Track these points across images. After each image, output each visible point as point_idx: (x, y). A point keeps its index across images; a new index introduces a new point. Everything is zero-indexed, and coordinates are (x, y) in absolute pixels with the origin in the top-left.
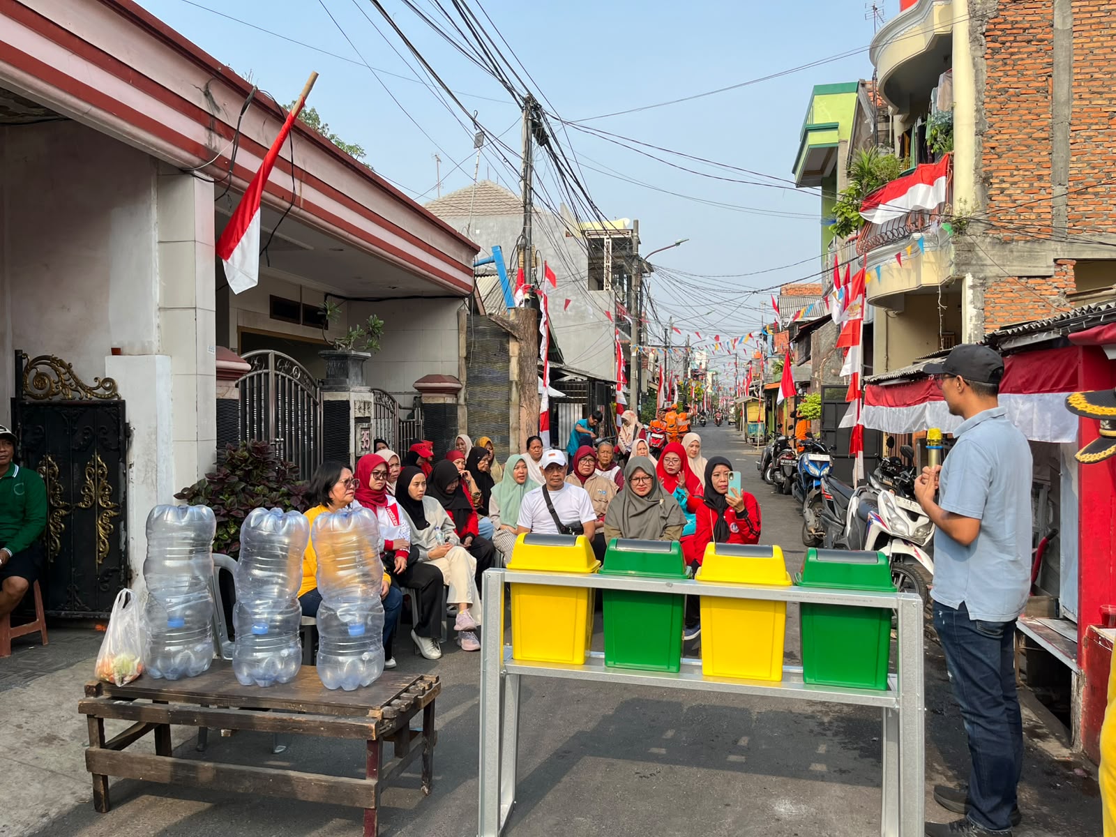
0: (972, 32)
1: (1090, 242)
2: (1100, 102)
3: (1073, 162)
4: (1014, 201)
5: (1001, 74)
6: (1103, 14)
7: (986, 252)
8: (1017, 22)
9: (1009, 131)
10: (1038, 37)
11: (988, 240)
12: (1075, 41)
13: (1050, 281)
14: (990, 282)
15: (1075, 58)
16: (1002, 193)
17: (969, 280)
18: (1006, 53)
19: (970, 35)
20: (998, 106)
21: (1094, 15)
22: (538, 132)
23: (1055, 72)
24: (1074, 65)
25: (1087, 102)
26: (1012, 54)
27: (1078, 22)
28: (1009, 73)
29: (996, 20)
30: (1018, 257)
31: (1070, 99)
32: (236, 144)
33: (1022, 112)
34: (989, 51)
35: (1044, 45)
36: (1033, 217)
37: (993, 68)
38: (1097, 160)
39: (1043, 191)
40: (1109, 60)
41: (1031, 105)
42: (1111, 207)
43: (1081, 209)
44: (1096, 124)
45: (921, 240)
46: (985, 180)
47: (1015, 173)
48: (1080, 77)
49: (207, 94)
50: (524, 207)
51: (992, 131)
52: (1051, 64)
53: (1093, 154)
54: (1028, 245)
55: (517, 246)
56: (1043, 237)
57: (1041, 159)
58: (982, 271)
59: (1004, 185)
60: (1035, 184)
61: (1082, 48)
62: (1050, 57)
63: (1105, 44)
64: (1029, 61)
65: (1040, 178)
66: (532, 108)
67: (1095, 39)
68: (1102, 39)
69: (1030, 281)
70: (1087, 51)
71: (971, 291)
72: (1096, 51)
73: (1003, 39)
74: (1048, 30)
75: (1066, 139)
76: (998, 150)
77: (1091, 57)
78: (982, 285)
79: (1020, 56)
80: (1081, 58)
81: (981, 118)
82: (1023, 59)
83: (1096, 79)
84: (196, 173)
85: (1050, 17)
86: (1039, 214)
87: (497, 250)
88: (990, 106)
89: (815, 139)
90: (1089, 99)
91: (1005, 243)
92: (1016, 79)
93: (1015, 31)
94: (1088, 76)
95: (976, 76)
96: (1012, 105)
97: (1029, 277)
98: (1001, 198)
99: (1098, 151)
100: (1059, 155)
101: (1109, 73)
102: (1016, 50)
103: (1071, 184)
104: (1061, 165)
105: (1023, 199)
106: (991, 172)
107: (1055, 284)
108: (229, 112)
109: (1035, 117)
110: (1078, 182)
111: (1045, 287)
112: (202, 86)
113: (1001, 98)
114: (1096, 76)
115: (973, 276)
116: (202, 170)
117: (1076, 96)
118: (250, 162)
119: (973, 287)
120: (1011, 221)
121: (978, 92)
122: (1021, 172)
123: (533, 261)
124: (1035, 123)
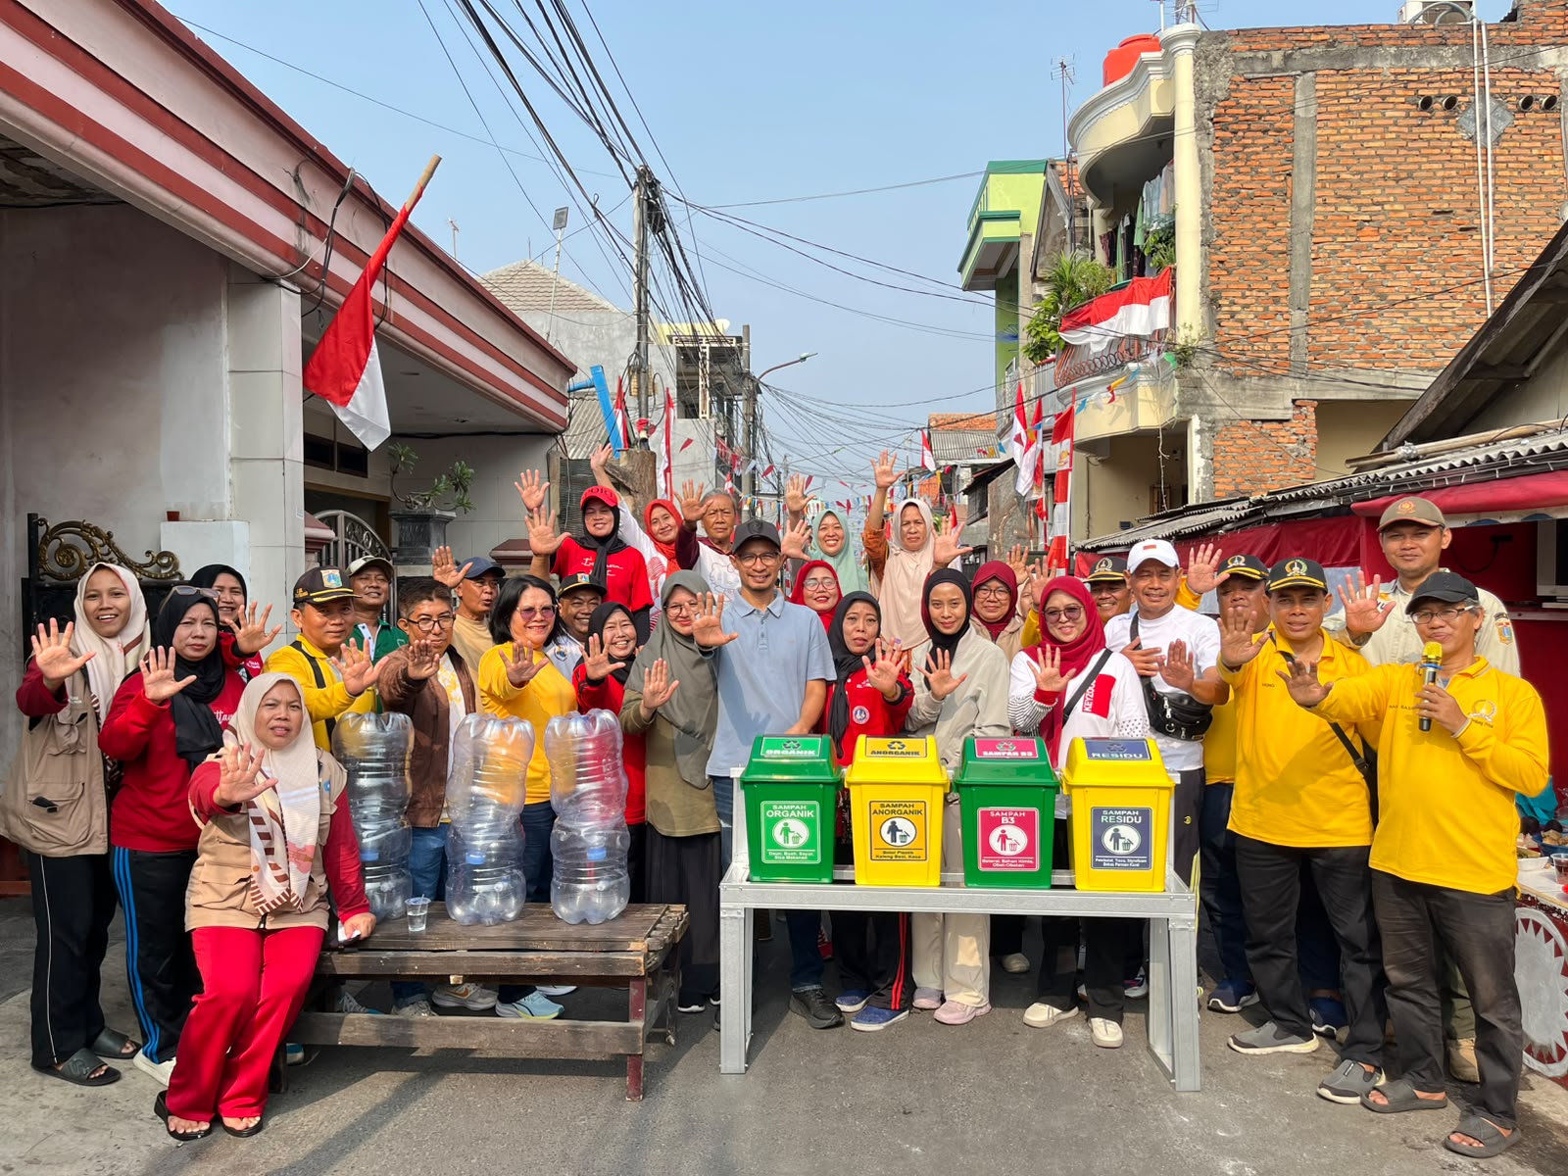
0: (1198, 117)
1: (1334, 380)
2: (1347, 209)
3: (1315, 282)
4: (1246, 328)
5: (1232, 170)
6: (1352, 101)
7: (1215, 390)
8: (1251, 106)
9: (1240, 242)
10: (1277, 125)
11: (1217, 374)
12: (1319, 132)
13: (1287, 426)
14: (1220, 426)
15: (1319, 153)
16: (1232, 317)
17: (1195, 423)
18: (1238, 145)
19: (1196, 120)
20: (1228, 211)
21: (1342, 101)
22: (654, 218)
23: (1296, 171)
24: (1318, 162)
25: (1333, 209)
26: (1245, 146)
27: (1323, 109)
28: (1241, 170)
29: (1227, 103)
30: (1251, 396)
31: (1312, 204)
32: (330, 246)
33: (1255, 218)
34: (1218, 142)
35: (1285, 138)
36: (1268, 348)
37: (1222, 163)
38: (1342, 280)
39: (1279, 317)
40: (1359, 157)
41: (1267, 211)
42: (1359, 337)
43: (1324, 339)
44: (1343, 235)
45: (1138, 371)
46: (1212, 302)
47: (1248, 293)
48: (1324, 177)
49: (297, 180)
50: (639, 316)
51: (1220, 242)
52: (1291, 160)
53: (1338, 273)
54: (1263, 382)
55: (629, 367)
56: (1279, 372)
57: (1278, 278)
58: (1210, 413)
59: (1235, 308)
60: (1271, 308)
61: (1327, 142)
62: (1290, 151)
63: (1354, 138)
64: (1265, 156)
65: (1276, 300)
66: (648, 183)
67: (1342, 131)
68: (1350, 131)
69: (1265, 425)
70: (1334, 146)
71: (1199, 437)
72: (1344, 146)
73: (1235, 127)
74: (1287, 117)
75: (1307, 254)
76: (1227, 265)
77: (1336, 153)
78: (1211, 429)
79: (1255, 149)
80: (1326, 153)
81: (1207, 225)
82: (1257, 153)
83: (1344, 181)
84: (283, 282)
85: (1290, 101)
86: (1275, 345)
87: (597, 371)
88: (1220, 210)
89: (992, 231)
90: (1334, 204)
91: (1236, 378)
92: (1249, 178)
93: (1248, 117)
94: (1334, 176)
95: (1203, 171)
96: (1244, 210)
97: (1263, 421)
98: (1231, 323)
99: (1345, 268)
100: (1300, 272)
101: (1359, 173)
102: (1250, 141)
103: (1312, 308)
104: (1300, 285)
105: (1256, 326)
106: (1220, 291)
107: (1294, 430)
108: (322, 203)
109: (1271, 225)
110: (1320, 306)
111: (1282, 433)
112: (292, 170)
113: (1232, 201)
114: (1343, 176)
115: (1201, 419)
116: (290, 279)
117: (1320, 200)
118: (348, 272)
119: (1200, 432)
120: (1243, 352)
121: (1205, 192)
122: (1254, 293)
123: (650, 387)
124: (1270, 233)
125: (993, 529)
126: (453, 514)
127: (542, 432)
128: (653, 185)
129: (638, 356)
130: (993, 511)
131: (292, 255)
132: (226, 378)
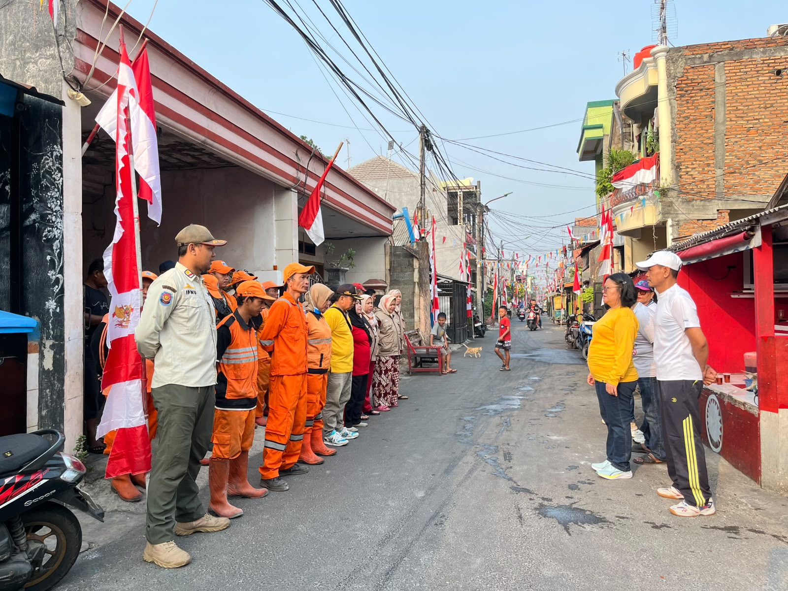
0: (668, 86)
1: (737, 200)
2: (742, 122)
3: (727, 156)
4: (694, 178)
5: (685, 108)
6: (742, 74)
7: (679, 206)
8: (694, 79)
9: (690, 140)
10: (706, 87)
11: (680, 200)
12: (727, 89)
13: (715, 222)
14: (681, 223)
15: (727, 98)
16: (687, 174)
17: (670, 222)
18: (688, 97)
19: (668, 87)
20: (684, 126)
21: (737, 74)
22: (428, 144)
23: (716, 106)
24: (727, 102)
25: (735, 123)
26: (692, 97)
27: (729, 78)
28: (690, 108)
29: (682, 79)
30: (696, 209)
31: (725, 121)
32: (307, 175)
33: (697, 129)
34: (679, 96)
35: (710, 91)
36: (705, 187)
37: (680, 105)
38: (741, 154)
39: (710, 173)
40: (747, 99)
41: (703, 125)
42: (750, 180)
43: (732, 182)
44: (740, 134)
45: (644, 200)
46: (677, 167)
47: (694, 163)
48: (730, 108)
49: (297, 155)
50: (421, 187)
51: (681, 140)
52: (714, 102)
53: (738, 151)
54: (703, 202)
55: (417, 207)
56: (710, 197)
57: (709, 155)
58: (677, 217)
59: (688, 170)
60: (706, 169)
61: (731, 93)
62: (713, 98)
63: (744, 90)
64: (701, 101)
65: (708, 165)
66: (425, 132)
67: (738, 88)
68: (742, 87)
69: (704, 222)
70: (734, 94)
71: (671, 228)
72: (739, 94)
73: (686, 89)
74: (711, 83)
75: (723, 143)
76: (684, 150)
77: (736, 97)
78: (677, 224)
79: (696, 98)
80: (731, 98)
81: (674, 133)
82: (697, 100)
83: (739, 110)
84: (292, 189)
85: (713, 76)
86: (708, 185)
87: (405, 210)
88: (679, 126)
89: (589, 134)
90: (735, 121)
91: (689, 201)
92: (694, 111)
93: (693, 84)
94: (735, 108)
95: (671, 110)
96: (692, 126)
97: (703, 220)
98: (686, 176)
99: (742, 149)
100: (719, 153)
101: (747, 106)
102: (694, 95)
103: (726, 168)
104: (720, 158)
105: (699, 177)
106: (681, 162)
107: (718, 224)
108: (304, 161)
109: (705, 132)
110: (729, 167)
111: (712, 225)
112: (295, 152)
113: (686, 122)
114: (739, 108)
115: (672, 220)
116: (295, 188)
117: (728, 119)
118: (312, 183)
119: (672, 226)
120: (692, 189)
121: (673, 118)
122: (698, 162)
123: (426, 215)
124: (705, 135)
125: (592, 273)
126: (348, 269)
127: (382, 235)
128: (428, 131)
129: (421, 203)
130: (592, 264)
131: (295, 180)
132: (274, 222)
